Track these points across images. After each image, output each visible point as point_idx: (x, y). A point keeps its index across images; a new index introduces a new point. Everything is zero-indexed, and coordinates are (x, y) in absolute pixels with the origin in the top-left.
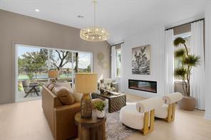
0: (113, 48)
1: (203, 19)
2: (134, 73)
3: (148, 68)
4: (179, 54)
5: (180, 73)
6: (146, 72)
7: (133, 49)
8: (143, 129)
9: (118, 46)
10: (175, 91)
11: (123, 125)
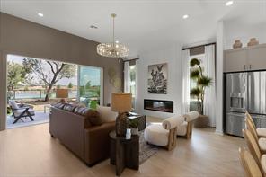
0: (127, 64)
1: (215, 44)
2: (150, 92)
3: (165, 87)
4: (194, 74)
5: (195, 93)
6: (163, 91)
7: (149, 66)
8: (168, 145)
9: (132, 62)
10: (191, 110)
11: (148, 143)
